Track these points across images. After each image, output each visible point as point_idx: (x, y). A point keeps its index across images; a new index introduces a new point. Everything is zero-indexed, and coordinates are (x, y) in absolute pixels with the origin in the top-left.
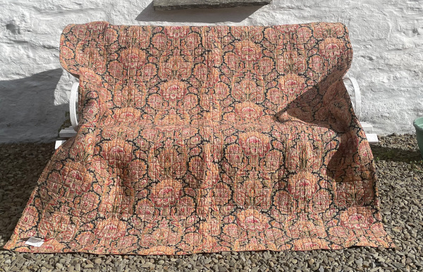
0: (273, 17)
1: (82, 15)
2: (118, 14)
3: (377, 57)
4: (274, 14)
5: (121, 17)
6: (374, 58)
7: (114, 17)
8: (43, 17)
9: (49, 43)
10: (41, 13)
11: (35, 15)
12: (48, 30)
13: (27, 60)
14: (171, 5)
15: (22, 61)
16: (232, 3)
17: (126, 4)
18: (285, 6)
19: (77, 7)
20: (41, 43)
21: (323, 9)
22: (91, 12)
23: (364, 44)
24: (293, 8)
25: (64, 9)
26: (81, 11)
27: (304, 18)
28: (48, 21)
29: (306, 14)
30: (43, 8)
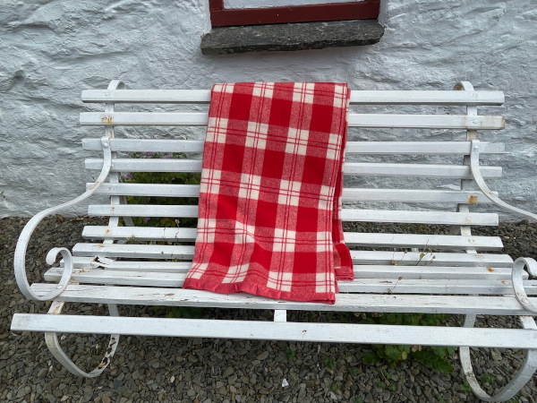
0: (381, 62)
1: (108, 61)
2: (156, 59)
3: (528, 123)
4: (382, 57)
5: (160, 64)
6: (522, 122)
7: (151, 65)
8: (59, 65)
9: (72, 102)
10: (54, 60)
11: (46, 62)
12: (68, 83)
13: (52, 123)
14: (227, 45)
15: (46, 124)
16: (318, 42)
17: (165, 45)
18: (400, 44)
19: (101, 51)
20: (64, 102)
21: (462, 49)
22: (119, 57)
23: (513, 102)
24: (413, 48)
25: (82, 53)
26: (107, 55)
27: (428, 63)
28: (65, 70)
29: (432, 56)
30: (54, 52)
